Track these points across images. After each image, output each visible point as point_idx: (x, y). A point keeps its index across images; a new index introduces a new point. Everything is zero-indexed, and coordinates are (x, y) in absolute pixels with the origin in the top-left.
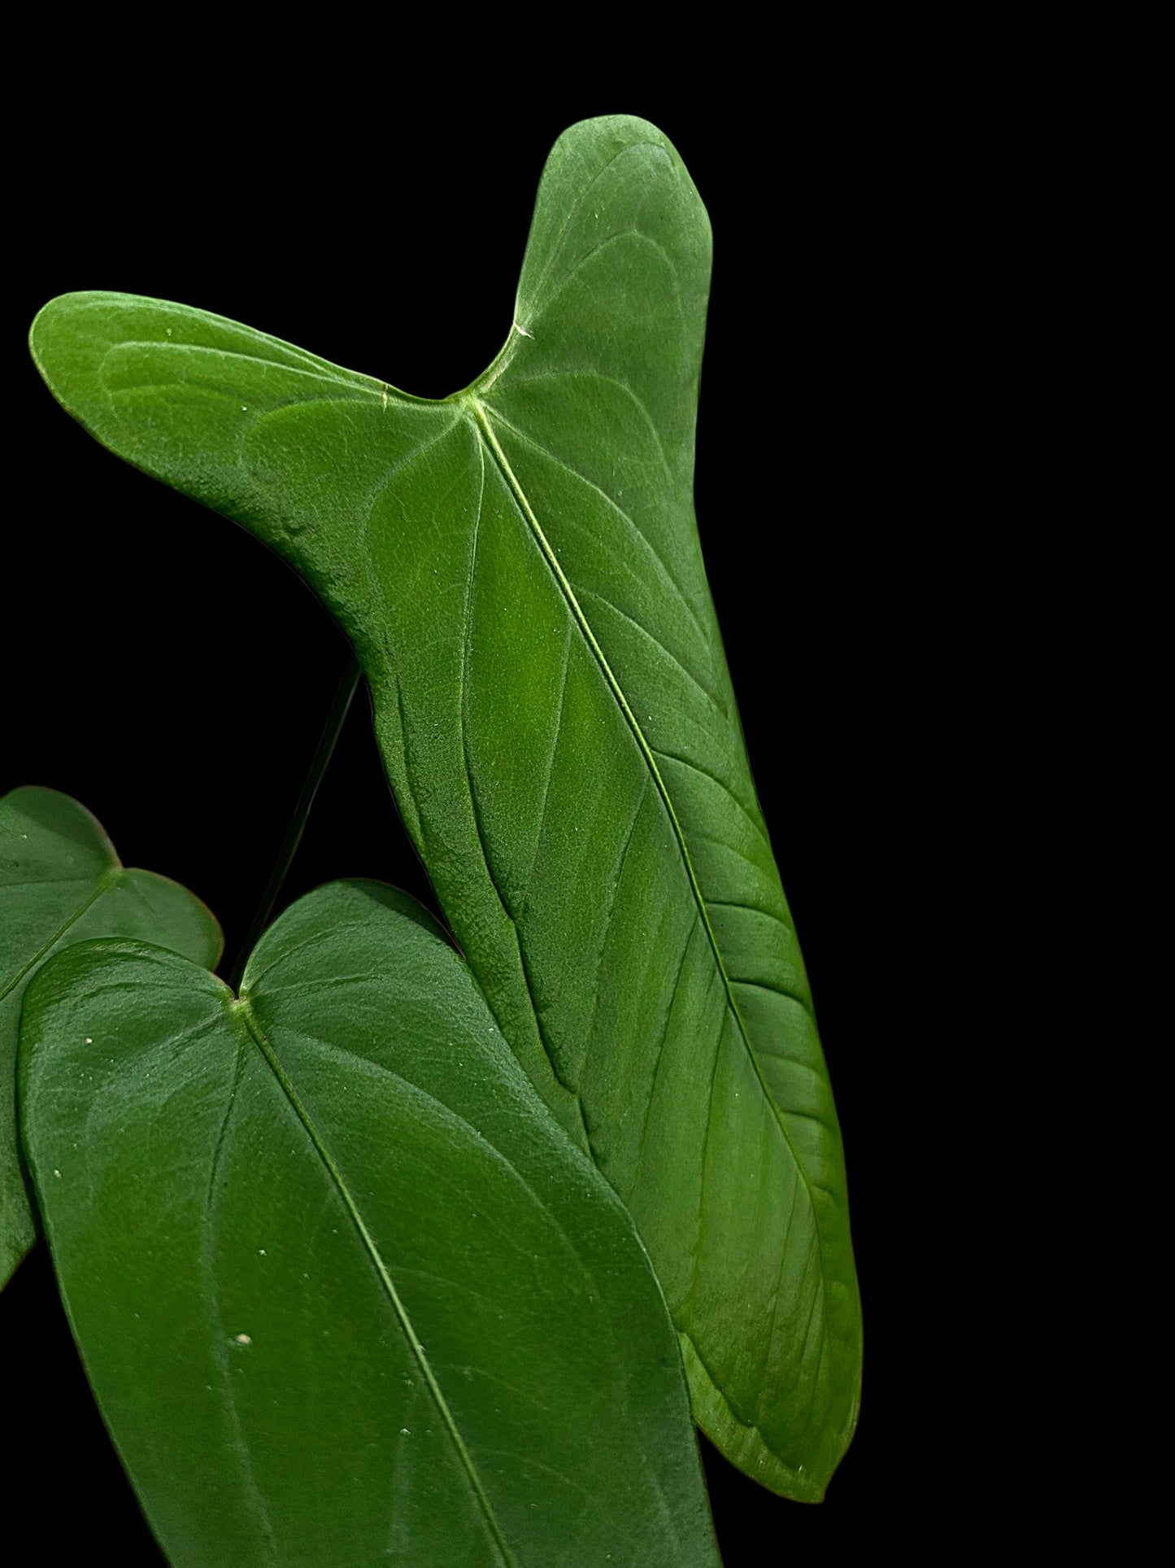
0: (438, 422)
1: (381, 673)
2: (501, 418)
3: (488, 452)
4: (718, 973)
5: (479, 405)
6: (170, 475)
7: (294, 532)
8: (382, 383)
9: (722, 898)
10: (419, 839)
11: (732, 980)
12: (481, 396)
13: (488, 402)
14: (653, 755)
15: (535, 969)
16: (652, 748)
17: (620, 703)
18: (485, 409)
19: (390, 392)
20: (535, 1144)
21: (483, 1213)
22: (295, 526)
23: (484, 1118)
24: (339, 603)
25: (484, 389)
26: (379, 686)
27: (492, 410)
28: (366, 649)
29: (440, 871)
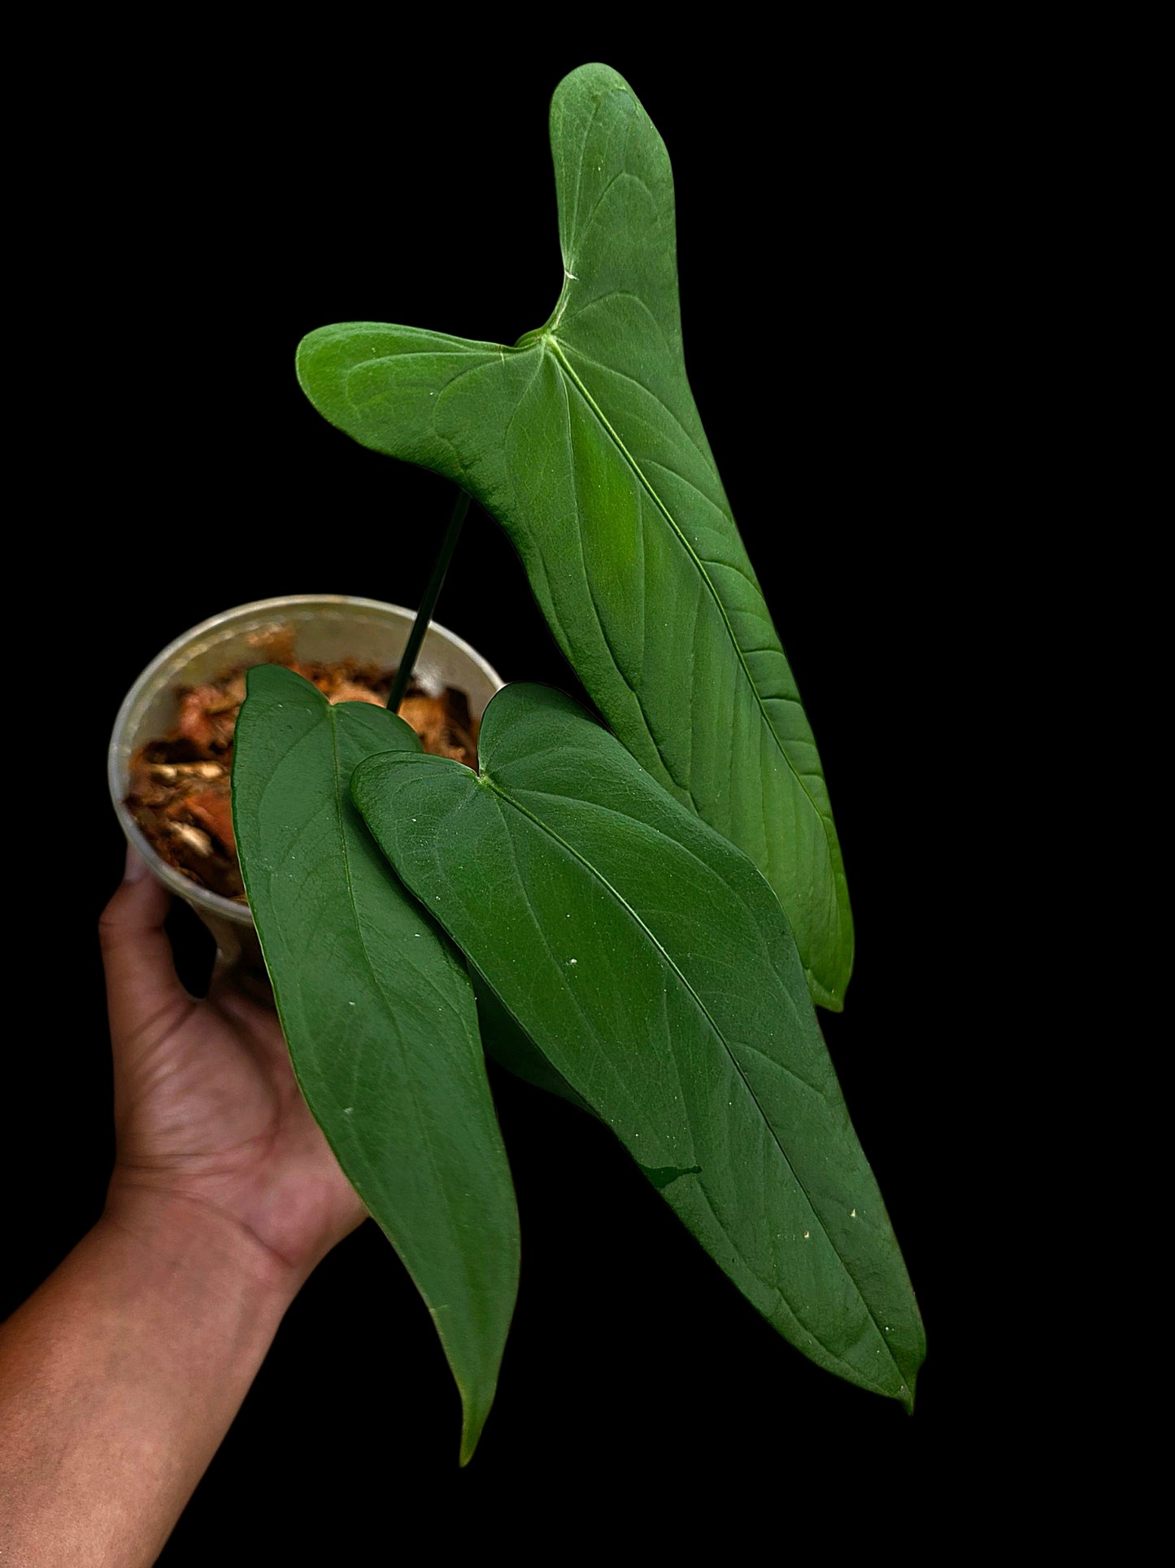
0: (533, 361)
1: (528, 547)
2: (569, 346)
3: (565, 374)
4: (754, 697)
5: (553, 340)
6: (398, 453)
7: (466, 467)
8: (498, 345)
9: (752, 648)
10: (568, 652)
11: (762, 698)
12: (553, 333)
13: (558, 336)
14: (702, 563)
15: (652, 719)
16: (700, 559)
17: (677, 533)
18: (557, 341)
19: (504, 351)
20: (691, 831)
21: (674, 873)
22: (468, 463)
23: (658, 822)
24: (495, 506)
25: (554, 327)
26: (529, 557)
27: (562, 341)
28: (516, 533)
29: (583, 670)
